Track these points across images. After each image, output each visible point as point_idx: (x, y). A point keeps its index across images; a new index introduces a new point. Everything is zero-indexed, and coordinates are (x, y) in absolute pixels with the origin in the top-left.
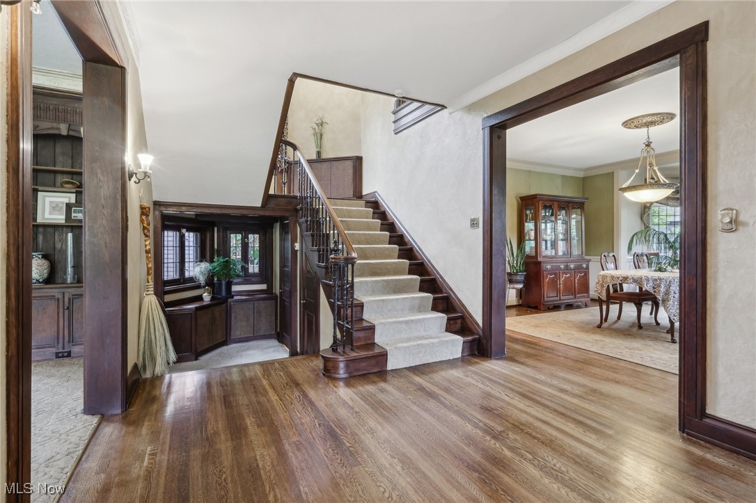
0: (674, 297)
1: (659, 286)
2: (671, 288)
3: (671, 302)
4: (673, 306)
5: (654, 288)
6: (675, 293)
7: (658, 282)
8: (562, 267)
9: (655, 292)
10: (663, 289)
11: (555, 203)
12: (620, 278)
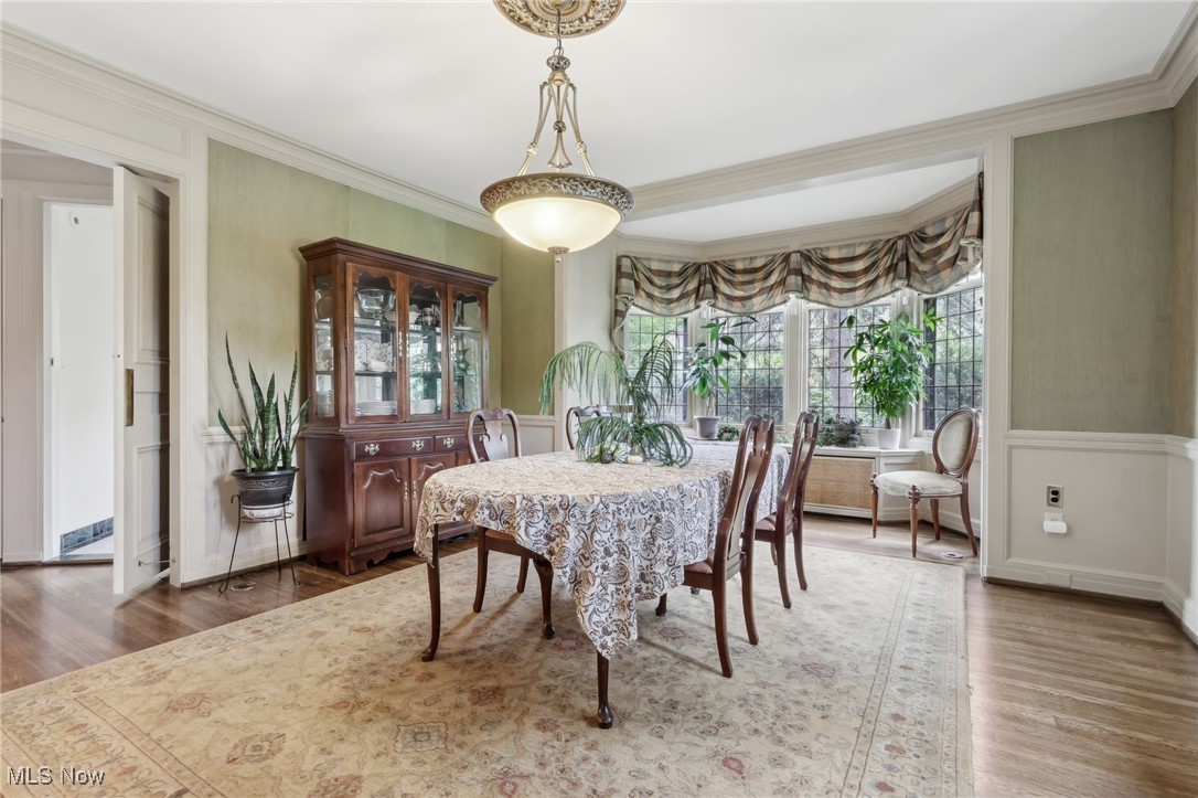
0: (605, 568)
1: (563, 533)
2: (597, 537)
3: (595, 589)
4: (602, 600)
5: (549, 538)
6: (607, 552)
7: (560, 519)
8: (418, 444)
9: (551, 553)
10: (572, 543)
11: (398, 274)
12: (459, 504)
